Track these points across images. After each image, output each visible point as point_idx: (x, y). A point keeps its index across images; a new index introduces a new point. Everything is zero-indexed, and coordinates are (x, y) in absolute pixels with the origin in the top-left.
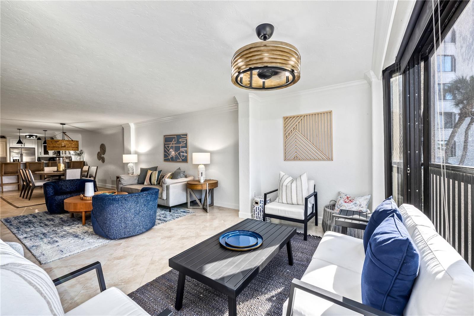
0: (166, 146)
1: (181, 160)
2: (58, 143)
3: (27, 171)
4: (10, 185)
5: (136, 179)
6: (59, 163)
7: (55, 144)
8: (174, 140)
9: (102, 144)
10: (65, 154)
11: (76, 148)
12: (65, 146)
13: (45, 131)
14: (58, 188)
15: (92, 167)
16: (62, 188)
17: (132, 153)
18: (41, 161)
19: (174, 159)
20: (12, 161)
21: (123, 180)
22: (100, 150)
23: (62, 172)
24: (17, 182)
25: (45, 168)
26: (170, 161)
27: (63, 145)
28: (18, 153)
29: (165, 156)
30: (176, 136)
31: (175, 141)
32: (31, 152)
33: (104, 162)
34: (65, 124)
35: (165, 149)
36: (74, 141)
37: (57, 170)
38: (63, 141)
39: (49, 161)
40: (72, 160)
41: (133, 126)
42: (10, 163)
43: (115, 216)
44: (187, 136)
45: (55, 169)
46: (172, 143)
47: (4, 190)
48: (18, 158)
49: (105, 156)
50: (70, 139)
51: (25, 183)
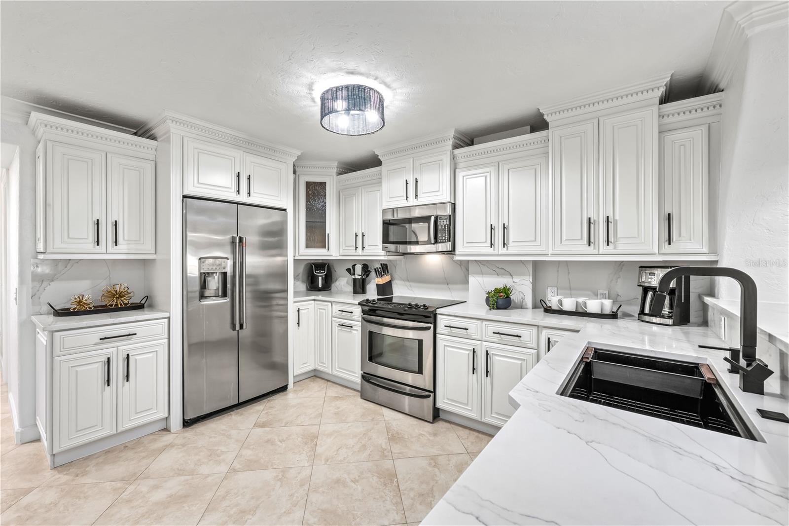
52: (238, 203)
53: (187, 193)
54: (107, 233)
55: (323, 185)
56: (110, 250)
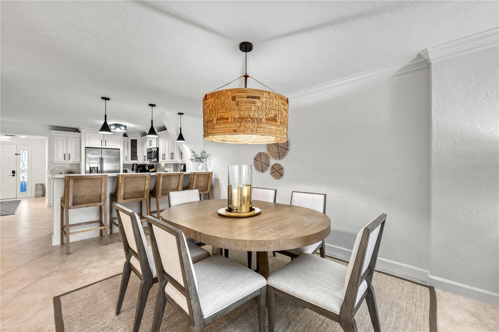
52: (101, 148)
53: (87, 146)
54: (67, 157)
55: (136, 140)
56: (68, 161)
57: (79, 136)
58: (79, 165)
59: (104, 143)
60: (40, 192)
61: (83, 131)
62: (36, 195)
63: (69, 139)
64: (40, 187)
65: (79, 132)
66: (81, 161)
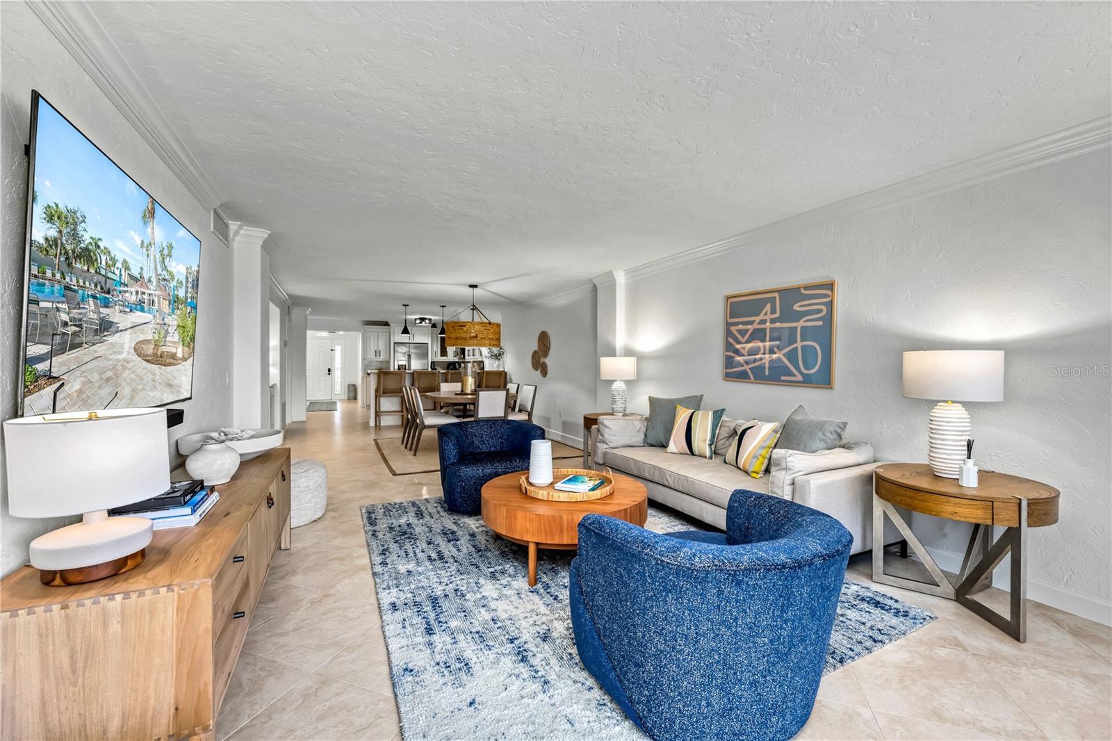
0: (733, 329)
1: (800, 378)
2: (465, 329)
3: (412, 391)
4: (391, 415)
5: (639, 431)
6: (466, 374)
7: (459, 331)
8: (768, 307)
9: (543, 332)
10: (474, 355)
11: (496, 341)
12: (476, 337)
13: (443, 307)
14: (466, 442)
15: (525, 387)
16: (473, 442)
17: (618, 353)
18: (436, 369)
19: (767, 373)
20: (396, 367)
21: (608, 430)
22: (539, 347)
23: (470, 397)
24: (400, 409)
25: (442, 384)
26: (750, 379)
27: (472, 335)
28: (404, 354)
29: (729, 362)
30: (776, 295)
31: (773, 311)
32: (422, 349)
33: (546, 374)
34: (476, 286)
35: (730, 339)
36: (494, 324)
37: (462, 391)
38: (474, 325)
39: (448, 369)
40: (485, 370)
41: (621, 279)
42: (393, 373)
43: (686, 650)
44: (832, 290)
45: (457, 387)
46: (757, 319)
47: (382, 424)
48: (405, 364)
49: (548, 361)
50: (485, 320)
51: (409, 416)
52: (409, 343)
53: (396, 341)
56: (379, 358)
57: (387, 330)
58: (388, 362)
59: (411, 338)
60: (352, 395)
61: (392, 325)
62: (348, 397)
63: (380, 334)
64: (352, 388)
65: (389, 326)
66: (390, 358)
